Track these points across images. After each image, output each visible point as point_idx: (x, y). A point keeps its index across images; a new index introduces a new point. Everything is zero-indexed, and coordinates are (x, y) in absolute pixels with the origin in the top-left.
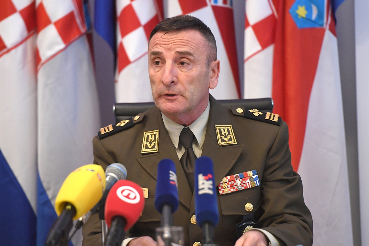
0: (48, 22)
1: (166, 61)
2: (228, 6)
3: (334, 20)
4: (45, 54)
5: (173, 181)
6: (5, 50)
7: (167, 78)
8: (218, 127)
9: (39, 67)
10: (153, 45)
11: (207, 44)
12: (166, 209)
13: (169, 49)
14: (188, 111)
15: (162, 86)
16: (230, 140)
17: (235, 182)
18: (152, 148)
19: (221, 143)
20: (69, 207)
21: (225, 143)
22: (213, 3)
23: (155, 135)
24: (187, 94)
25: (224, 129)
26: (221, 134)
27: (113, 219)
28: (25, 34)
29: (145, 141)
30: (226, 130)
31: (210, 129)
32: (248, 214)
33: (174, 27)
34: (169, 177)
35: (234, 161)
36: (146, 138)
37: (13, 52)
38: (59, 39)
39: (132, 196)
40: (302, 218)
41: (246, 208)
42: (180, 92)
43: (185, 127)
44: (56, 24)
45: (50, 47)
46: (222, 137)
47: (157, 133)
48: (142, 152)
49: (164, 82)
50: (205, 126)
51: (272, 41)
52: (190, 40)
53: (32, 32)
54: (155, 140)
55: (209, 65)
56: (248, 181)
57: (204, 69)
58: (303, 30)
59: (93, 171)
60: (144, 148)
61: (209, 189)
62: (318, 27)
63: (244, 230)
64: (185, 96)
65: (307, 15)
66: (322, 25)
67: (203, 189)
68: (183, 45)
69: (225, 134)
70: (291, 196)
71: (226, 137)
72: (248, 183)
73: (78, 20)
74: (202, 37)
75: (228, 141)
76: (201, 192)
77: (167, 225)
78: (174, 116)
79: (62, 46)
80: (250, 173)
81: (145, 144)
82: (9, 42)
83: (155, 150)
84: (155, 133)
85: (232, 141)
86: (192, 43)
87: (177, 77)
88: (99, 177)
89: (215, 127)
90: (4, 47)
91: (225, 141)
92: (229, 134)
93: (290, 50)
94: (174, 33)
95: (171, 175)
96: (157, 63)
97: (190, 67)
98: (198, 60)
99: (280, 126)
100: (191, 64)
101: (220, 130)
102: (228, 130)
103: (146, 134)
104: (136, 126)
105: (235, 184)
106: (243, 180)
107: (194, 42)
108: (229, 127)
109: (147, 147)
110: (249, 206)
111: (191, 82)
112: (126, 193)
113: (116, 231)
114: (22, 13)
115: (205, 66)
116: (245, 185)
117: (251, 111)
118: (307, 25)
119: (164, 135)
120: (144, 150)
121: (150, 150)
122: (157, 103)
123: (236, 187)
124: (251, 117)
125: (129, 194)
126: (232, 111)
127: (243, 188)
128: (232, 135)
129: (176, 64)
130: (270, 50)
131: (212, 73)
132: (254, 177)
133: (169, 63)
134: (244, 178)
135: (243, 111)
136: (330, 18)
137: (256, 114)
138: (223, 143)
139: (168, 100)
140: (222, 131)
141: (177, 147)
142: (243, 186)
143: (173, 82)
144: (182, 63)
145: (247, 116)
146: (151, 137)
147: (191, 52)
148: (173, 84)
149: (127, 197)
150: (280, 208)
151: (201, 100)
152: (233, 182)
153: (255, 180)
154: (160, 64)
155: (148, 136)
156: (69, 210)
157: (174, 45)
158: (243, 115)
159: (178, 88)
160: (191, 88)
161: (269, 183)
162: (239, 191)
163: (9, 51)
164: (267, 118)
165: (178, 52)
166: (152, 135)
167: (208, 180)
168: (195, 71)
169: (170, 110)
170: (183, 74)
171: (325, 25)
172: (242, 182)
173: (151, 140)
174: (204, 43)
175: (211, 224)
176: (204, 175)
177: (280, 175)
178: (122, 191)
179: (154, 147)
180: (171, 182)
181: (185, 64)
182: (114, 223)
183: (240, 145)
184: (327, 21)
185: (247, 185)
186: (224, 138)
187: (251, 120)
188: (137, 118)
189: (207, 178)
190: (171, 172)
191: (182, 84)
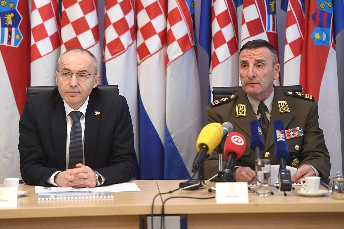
0: (174, 40)
1: (250, 65)
2: (275, 32)
3: (335, 41)
4: (171, 58)
5: (260, 133)
6: (149, 55)
7: (251, 74)
8: (279, 102)
9: (168, 65)
10: (242, 57)
11: (272, 55)
12: (257, 149)
13: (251, 58)
14: (262, 93)
15: (247, 79)
16: (286, 109)
17: (289, 133)
18: (242, 114)
19: (281, 111)
20: (204, 146)
21: (283, 111)
22: (267, 30)
23: (243, 106)
24: (262, 83)
25: (282, 104)
26: (281, 106)
27: (229, 154)
28: (161, 46)
29: (238, 110)
30: (283, 104)
31: (274, 103)
32: (296, 151)
33: (253, 46)
34: (258, 130)
35: (289, 122)
36: (238, 108)
37: (154, 56)
38: (180, 50)
39: (239, 141)
40: (325, 154)
41: (296, 148)
42: (258, 82)
43: (261, 102)
44: (178, 41)
45: (175, 54)
46: (282, 108)
47: (245, 105)
48: (236, 116)
49: (249, 77)
50: (272, 103)
51: (301, 52)
52: (263, 53)
53: (164, 45)
54: (243, 110)
55: (274, 66)
56: (297, 133)
57: (271, 69)
58: (318, 46)
59: (217, 126)
60: (237, 114)
61: (283, 138)
62: (326, 45)
63: (293, 160)
64: (261, 84)
65: (320, 38)
66: (329, 44)
67: (279, 138)
68: (259, 56)
69: (283, 106)
70: (319, 142)
71: (284, 108)
72: (297, 134)
73: (190, 39)
74: (269, 51)
75: (285, 110)
76: (278, 140)
77: (259, 158)
78: (254, 96)
79: (181, 53)
80: (298, 128)
81: (237, 111)
82: (152, 51)
83: (244, 115)
84: (243, 105)
85: (287, 110)
86: (264, 55)
87: (256, 74)
88: (220, 130)
89: (277, 102)
90: (149, 53)
91: (283, 110)
92: (285, 106)
93: (310, 58)
94: (254, 49)
95: (259, 130)
96: (245, 66)
97: (263, 68)
98: (268, 64)
99: (313, 101)
100: (264, 66)
101: (280, 104)
102: (284, 104)
103: (238, 106)
104: (232, 101)
105: (290, 134)
106: (294, 132)
107: (265, 54)
108: (285, 102)
109: (239, 113)
110: (297, 147)
111: (264, 76)
112: (236, 139)
113: (231, 160)
114: (159, 34)
115: (272, 67)
116: (295, 135)
117: (297, 93)
118: (320, 44)
119: (249, 107)
120: (237, 115)
121: (241, 115)
122: (245, 89)
123: (290, 136)
124: (297, 96)
125: (238, 140)
126: (286, 93)
127: (294, 137)
128: (287, 107)
129: (255, 66)
130: (299, 57)
131: (275, 71)
132: (300, 130)
133: (251, 66)
134: (294, 131)
135: (292, 93)
136: (333, 40)
137: (300, 95)
138: (282, 111)
139: (251, 86)
140: (281, 104)
141: (256, 113)
142: (294, 136)
143: (254, 76)
144: (259, 66)
145: (295, 96)
146: (241, 108)
147: (264, 59)
148: (254, 77)
149: (237, 141)
150: (313, 148)
151: (269, 87)
152: (288, 133)
153: (301, 132)
154: (246, 67)
155: (239, 107)
156: (204, 148)
157: (254, 56)
158: (292, 95)
159: (257, 79)
160: (264, 80)
161: (307, 134)
162: (292, 138)
163: (151, 55)
164: (306, 97)
165: (256, 60)
166: (241, 107)
167: (282, 133)
168: (266, 70)
169: (252, 92)
170: (259, 72)
171: (330, 44)
172: (293, 133)
173: (241, 109)
174: (270, 54)
175: (284, 158)
176: (279, 130)
177: (314, 129)
178: (234, 138)
179: (243, 113)
180: (259, 134)
181: (261, 66)
182: (230, 156)
183: (292, 113)
184: (331, 42)
185: (296, 135)
186: (283, 109)
187: (297, 98)
188: (232, 96)
189: (281, 132)
190: (258, 128)
191: (259, 77)
